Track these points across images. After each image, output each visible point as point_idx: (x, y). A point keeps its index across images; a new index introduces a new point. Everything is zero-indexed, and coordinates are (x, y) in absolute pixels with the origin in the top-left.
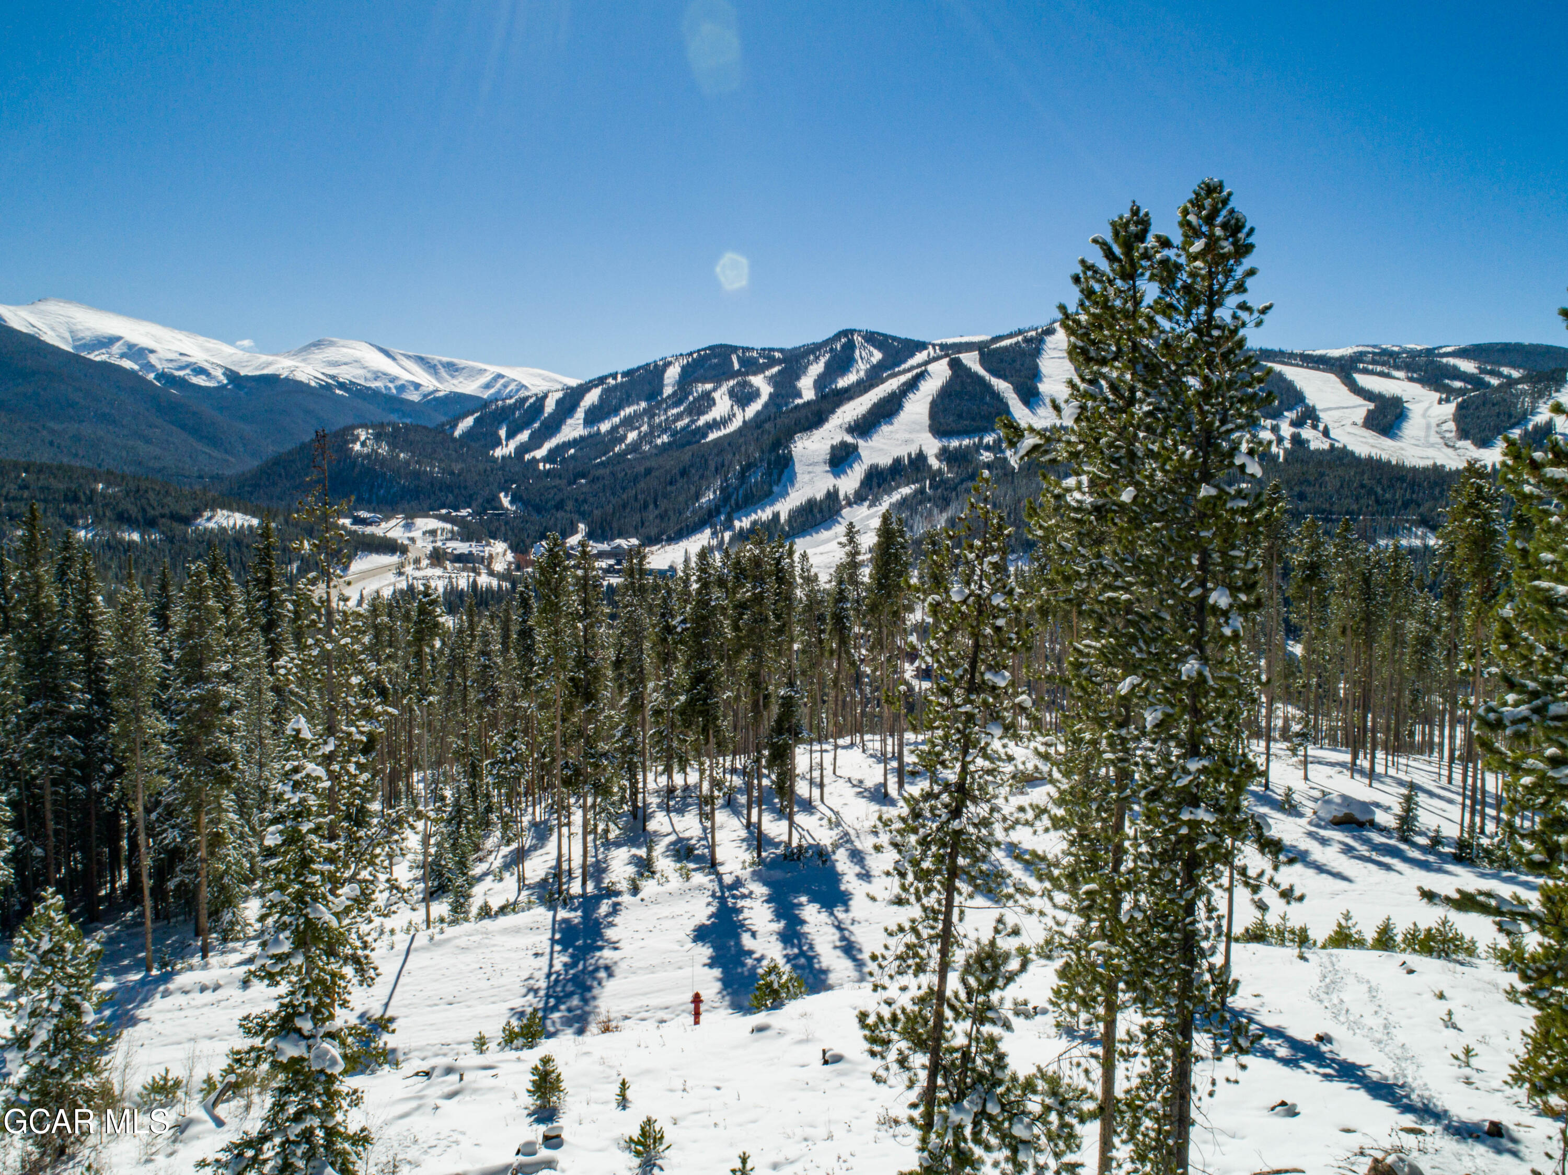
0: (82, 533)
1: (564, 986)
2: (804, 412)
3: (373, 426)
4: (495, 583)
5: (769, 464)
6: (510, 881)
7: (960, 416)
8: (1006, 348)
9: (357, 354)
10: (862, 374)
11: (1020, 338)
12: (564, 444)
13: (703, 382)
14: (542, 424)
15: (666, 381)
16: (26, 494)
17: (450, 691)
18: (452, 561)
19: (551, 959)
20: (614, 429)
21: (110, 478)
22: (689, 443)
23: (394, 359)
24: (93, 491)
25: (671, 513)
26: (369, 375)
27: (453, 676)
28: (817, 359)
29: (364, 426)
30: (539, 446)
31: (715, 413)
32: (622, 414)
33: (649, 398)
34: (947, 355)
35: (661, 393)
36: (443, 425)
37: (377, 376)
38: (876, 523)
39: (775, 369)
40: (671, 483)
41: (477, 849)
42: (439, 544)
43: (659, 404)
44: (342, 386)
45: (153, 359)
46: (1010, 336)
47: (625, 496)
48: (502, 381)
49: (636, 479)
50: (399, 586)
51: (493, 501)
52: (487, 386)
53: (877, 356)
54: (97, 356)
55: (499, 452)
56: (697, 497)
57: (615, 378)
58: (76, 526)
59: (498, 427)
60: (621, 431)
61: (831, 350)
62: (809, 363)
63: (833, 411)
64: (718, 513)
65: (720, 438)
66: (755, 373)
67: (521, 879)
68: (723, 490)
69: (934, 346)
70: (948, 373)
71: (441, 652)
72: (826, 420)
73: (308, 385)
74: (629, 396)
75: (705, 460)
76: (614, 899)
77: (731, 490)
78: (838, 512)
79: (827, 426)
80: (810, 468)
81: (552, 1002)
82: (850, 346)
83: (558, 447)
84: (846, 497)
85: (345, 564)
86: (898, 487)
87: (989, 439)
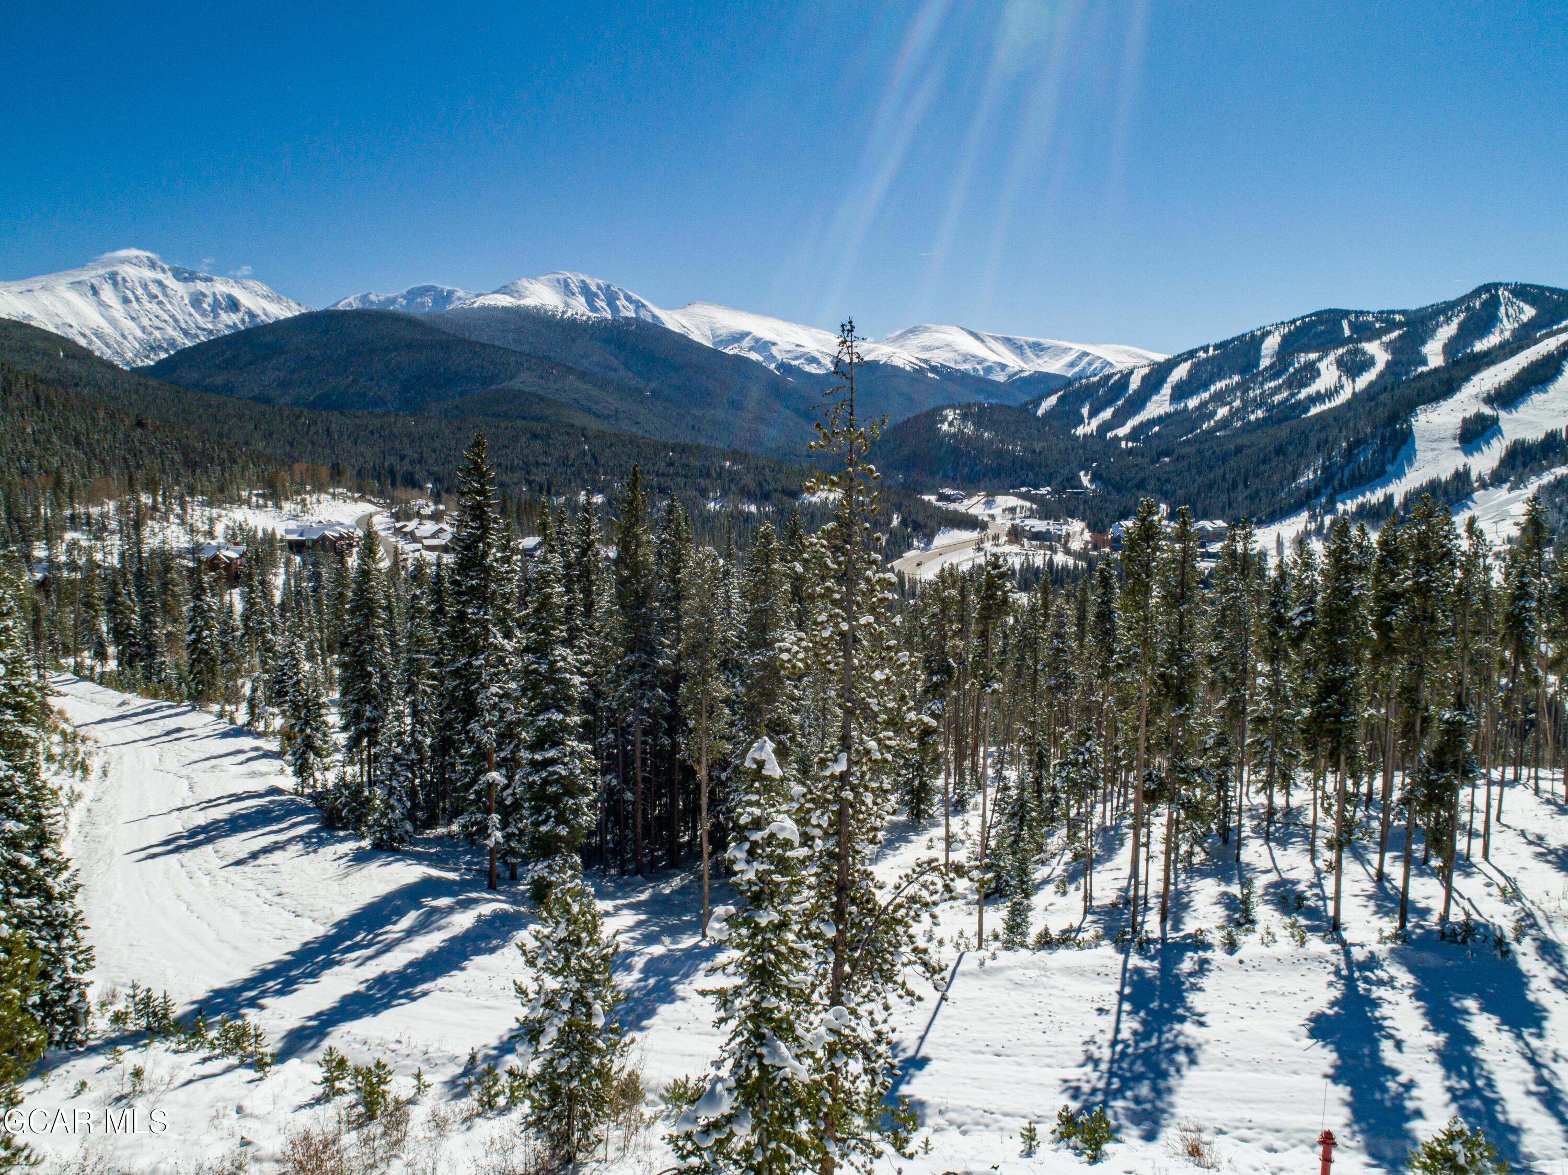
0: (712, 504)
1: (1132, 1063)
2: (1429, 381)
3: (960, 407)
4: (1071, 562)
5: (1383, 439)
6: (1075, 898)
9: (949, 338)
10: (1507, 334)
12: (1148, 421)
13: (1307, 351)
14: (1127, 401)
15: (1263, 353)
16: (672, 470)
17: (1019, 674)
18: (1030, 539)
19: (1118, 1021)
20: (1203, 404)
21: (737, 456)
22: (1287, 419)
23: (983, 341)
24: (722, 468)
25: (1262, 494)
26: (959, 358)
27: (1023, 658)
28: (1448, 320)
29: (952, 407)
30: (1122, 424)
31: (1319, 386)
32: (1213, 388)
33: (1242, 372)
35: (1258, 365)
36: (1027, 404)
37: (966, 358)
38: (1520, 510)
39: (1395, 334)
40: (1264, 462)
41: (1040, 849)
42: (1018, 521)
43: (1254, 378)
44: (933, 369)
45: (774, 350)
47: (1212, 476)
48: (1087, 359)
49: (1224, 458)
50: (978, 561)
51: (1072, 480)
52: (1072, 365)
53: (1529, 312)
54: (730, 351)
55: (1080, 431)
56: (1295, 476)
57: (1206, 351)
58: (708, 498)
59: (1082, 404)
60: (1210, 407)
61: (1468, 309)
62: (1438, 325)
63: (1467, 379)
64: (1318, 494)
65: (1324, 412)
66: (1369, 340)
67: (1088, 897)
68: (1325, 469)
71: (1013, 628)
72: (1458, 389)
73: (903, 370)
74: (1221, 369)
75: (1304, 437)
76: (1200, 953)
77: (1334, 469)
78: (1468, 495)
79: (1458, 396)
80: (1434, 445)
81: (1116, 1083)
82: (1493, 303)
83: (1142, 425)
84: (1480, 478)
85: (929, 538)
86: (1551, 466)
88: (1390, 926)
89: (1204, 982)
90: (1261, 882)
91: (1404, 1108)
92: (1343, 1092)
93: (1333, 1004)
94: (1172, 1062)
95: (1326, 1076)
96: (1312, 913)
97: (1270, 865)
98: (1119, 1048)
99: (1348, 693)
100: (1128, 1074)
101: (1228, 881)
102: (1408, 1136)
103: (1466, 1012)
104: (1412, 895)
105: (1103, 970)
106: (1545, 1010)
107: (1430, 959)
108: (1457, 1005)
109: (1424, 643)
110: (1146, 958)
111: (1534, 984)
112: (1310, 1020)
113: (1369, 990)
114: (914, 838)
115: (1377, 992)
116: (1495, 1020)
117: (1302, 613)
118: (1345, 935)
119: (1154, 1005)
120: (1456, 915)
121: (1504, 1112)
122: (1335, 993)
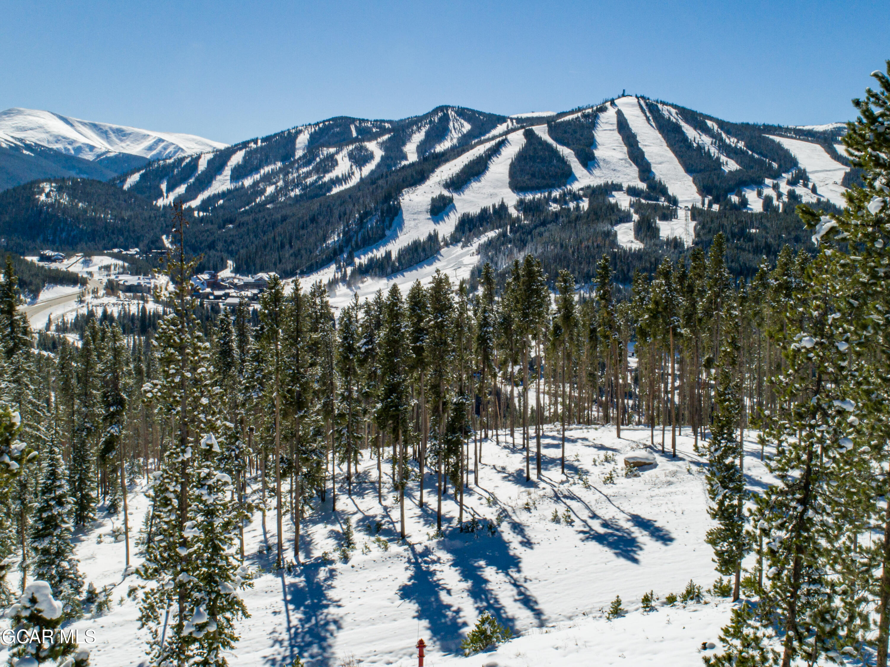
2: (409, 171)
3: (55, 181)
4: (160, 309)
5: (382, 213)
7: (533, 175)
8: (568, 122)
9: (41, 121)
10: (455, 141)
11: (580, 114)
12: (215, 195)
13: (328, 146)
14: (197, 179)
15: (298, 146)
18: (124, 291)
19: (288, 616)
20: (256, 184)
22: (317, 196)
23: (72, 125)
25: (303, 252)
26: (51, 139)
28: (419, 129)
29: (49, 181)
30: (194, 198)
31: (338, 172)
32: (262, 172)
33: (284, 159)
34: (522, 127)
35: (293, 155)
36: (114, 179)
37: (58, 139)
38: (470, 260)
39: (386, 137)
40: (303, 228)
42: (113, 277)
43: (292, 164)
44: (28, 147)
46: (572, 112)
47: (265, 238)
48: (162, 145)
49: (274, 225)
50: (80, 312)
51: (156, 242)
52: (150, 148)
53: (467, 127)
55: (161, 203)
56: (325, 238)
57: (256, 142)
59: (160, 182)
60: (261, 186)
61: (431, 121)
62: (413, 132)
63: (433, 171)
64: (342, 252)
65: (342, 192)
66: (369, 140)
68: (345, 233)
69: (512, 119)
70: (524, 141)
72: (428, 177)
74: (267, 158)
75: (330, 209)
76: (329, 566)
77: (351, 233)
78: (438, 251)
79: (428, 183)
80: (415, 216)
81: (296, 650)
82: (445, 119)
83: (209, 198)
84: (444, 239)
85: (35, 294)
86: (485, 231)
87: (556, 194)
88: (433, 531)
89: (335, 583)
90: (354, 520)
91: (458, 623)
92: (425, 623)
93: (410, 579)
94: (327, 631)
95: (414, 617)
96: (388, 532)
97: (355, 509)
98: (293, 631)
99: (402, 392)
100: (302, 644)
101: (333, 523)
102: (461, 636)
103: (481, 567)
104: (443, 512)
105: (269, 589)
106: (519, 558)
107: (458, 544)
108: (476, 564)
109: (442, 358)
110: (295, 576)
111: (512, 546)
112: (400, 590)
113: (428, 567)
114: (83, 538)
115: (432, 568)
116: (495, 568)
118: (408, 540)
119: (308, 602)
120: (467, 518)
121: (505, 613)
122: (410, 573)
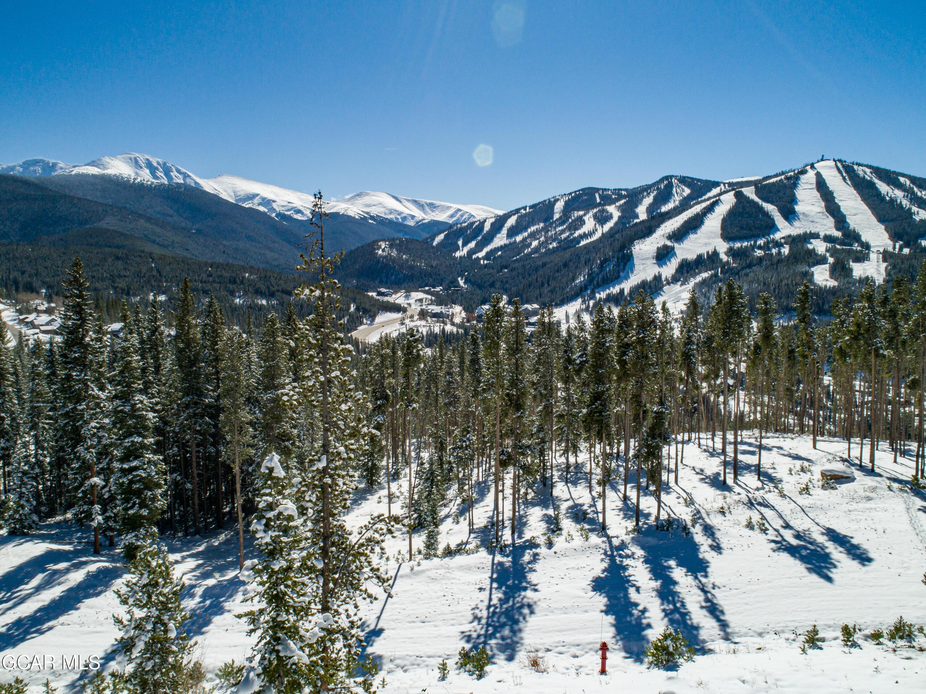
0: (238, 300)
1: (499, 618)
2: (640, 227)
3: (388, 240)
4: (455, 329)
5: (618, 259)
6: (464, 524)
7: (742, 228)
8: (773, 184)
9: (381, 200)
10: (677, 203)
11: (783, 177)
12: (495, 248)
13: (578, 211)
14: (483, 237)
15: (555, 211)
16: (211, 279)
17: (428, 397)
18: (431, 317)
19: (491, 594)
20: (525, 239)
21: (251, 270)
22: (569, 247)
23: (401, 202)
24: (244, 277)
25: (557, 289)
26: (387, 212)
27: (429, 388)
28: (648, 194)
29: (384, 240)
30: (481, 250)
31: (585, 229)
32: (529, 230)
33: (545, 221)
34: (733, 190)
35: (552, 218)
36: (427, 239)
37: (391, 212)
38: (686, 296)
39: (622, 202)
40: (558, 271)
41: (443, 497)
42: (424, 307)
43: (551, 224)
44: (372, 218)
45: (274, 205)
46: (776, 176)
47: (530, 279)
48: (460, 213)
49: (537, 269)
50: (402, 331)
51: (454, 283)
52: (452, 216)
53: (687, 191)
54: (246, 205)
55: (458, 254)
56: (574, 279)
57: (525, 209)
58: (235, 296)
59: (458, 240)
60: (528, 241)
61: (658, 188)
62: (644, 197)
63: (659, 226)
64: (586, 288)
65: (588, 244)
66: (610, 204)
67: (471, 524)
68: (589, 275)
69: (724, 184)
70: (734, 200)
71: (423, 370)
72: (654, 231)
73: (354, 218)
74: (533, 220)
75: (578, 257)
76: (534, 550)
77: (594, 275)
78: (661, 289)
79: (655, 235)
80: (644, 262)
81: (491, 630)
82: (670, 186)
83: (491, 250)
84: (666, 279)
85: (373, 318)
86: (700, 273)
87: (761, 242)
88: (631, 524)
89: (537, 566)
90: (564, 506)
91: (641, 624)
92: (611, 619)
93: (604, 571)
94: (521, 614)
95: (602, 611)
96: (592, 521)
97: (569, 497)
98: (492, 609)
99: (605, 400)
100: (497, 624)
101: (547, 507)
102: (644, 639)
103: (670, 567)
104: (641, 507)
105: (481, 566)
106: (708, 562)
107: (652, 541)
108: (665, 564)
109: (643, 370)
110: (505, 556)
111: (702, 549)
112: (593, 581)
113: (622, 561)
114: (369, 497)
115: (626, 562)
116: (684, 570)
117: (581, 356)
118: (609, 532)
119: (510, 582)
120: (664, 516)
121: (691, 619)
122: (605, 565)
